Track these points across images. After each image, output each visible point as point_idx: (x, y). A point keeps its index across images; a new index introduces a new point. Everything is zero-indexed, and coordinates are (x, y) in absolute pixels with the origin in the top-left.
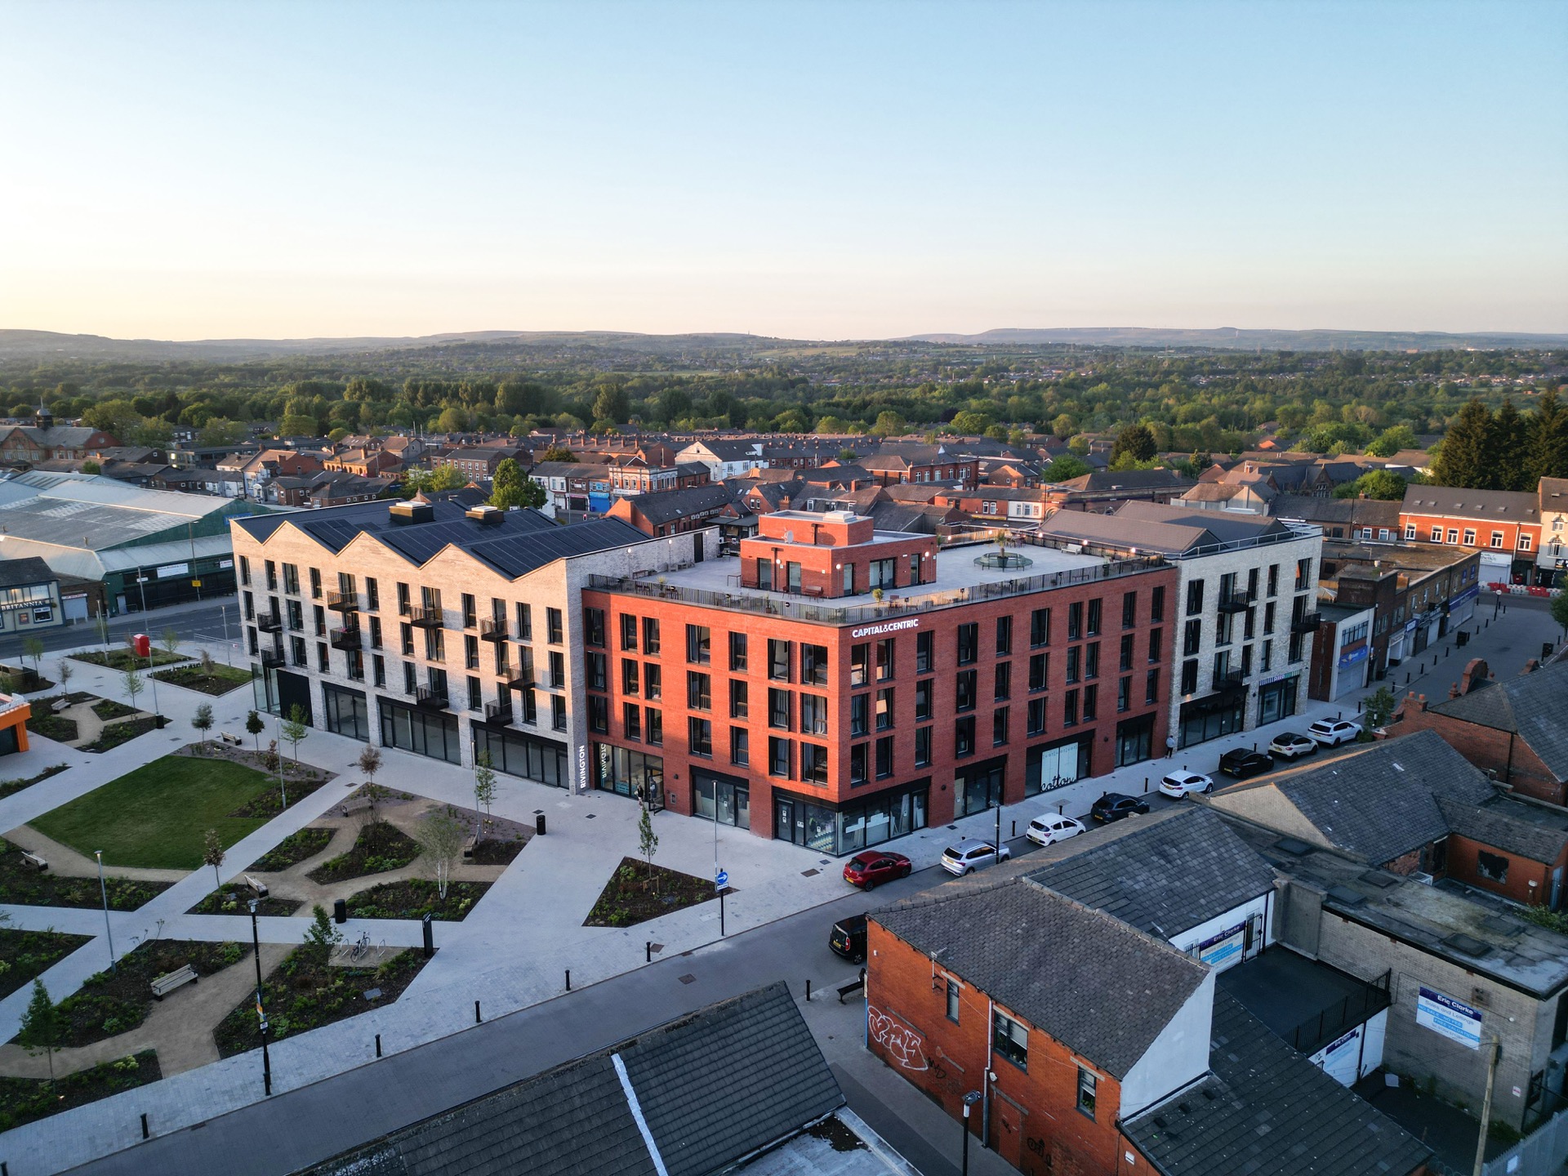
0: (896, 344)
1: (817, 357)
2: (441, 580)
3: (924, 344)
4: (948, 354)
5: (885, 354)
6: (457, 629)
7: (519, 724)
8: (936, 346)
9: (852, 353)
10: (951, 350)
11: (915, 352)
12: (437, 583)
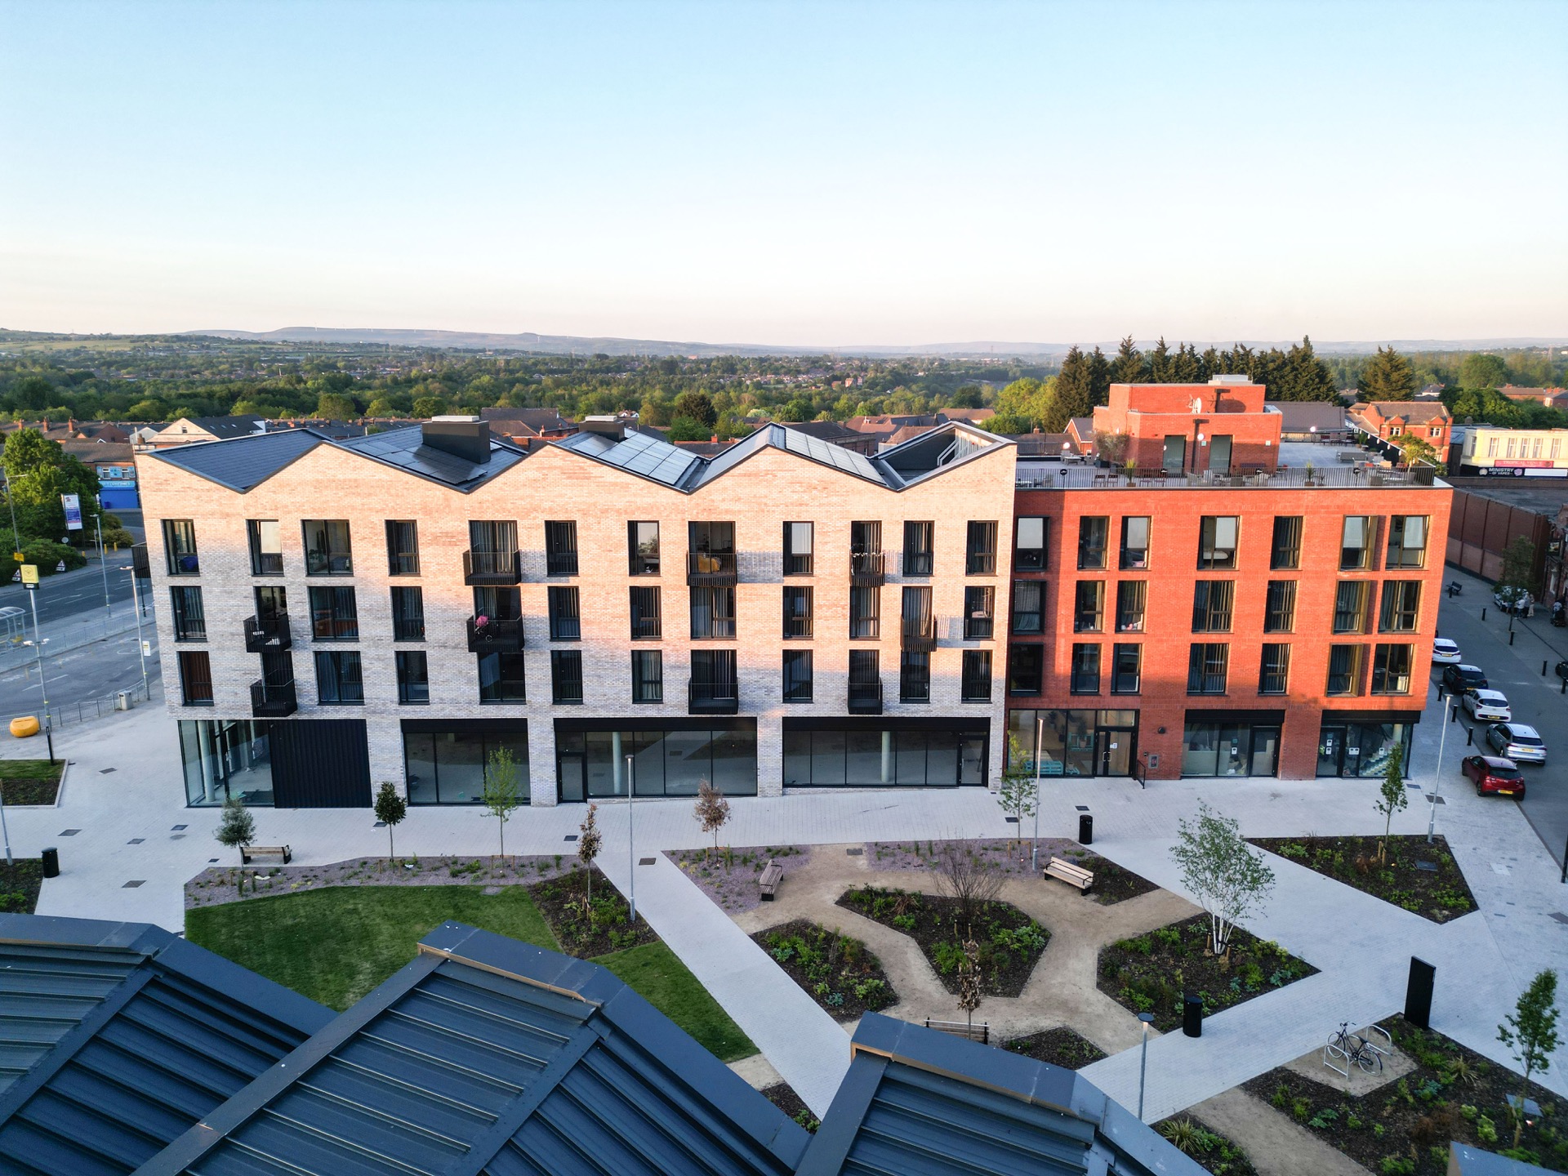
0: (178, 338)
1: (77, 352)
2: (737, 507)
3: (219, 339)
4: (250, 351)
5: (169, 349)
6: (770, 581)
7: (894, 706)
8: (230, 342)
9: (126, 348)
10: (253, 346)
11: (208, 347)
12: (727, 512)
